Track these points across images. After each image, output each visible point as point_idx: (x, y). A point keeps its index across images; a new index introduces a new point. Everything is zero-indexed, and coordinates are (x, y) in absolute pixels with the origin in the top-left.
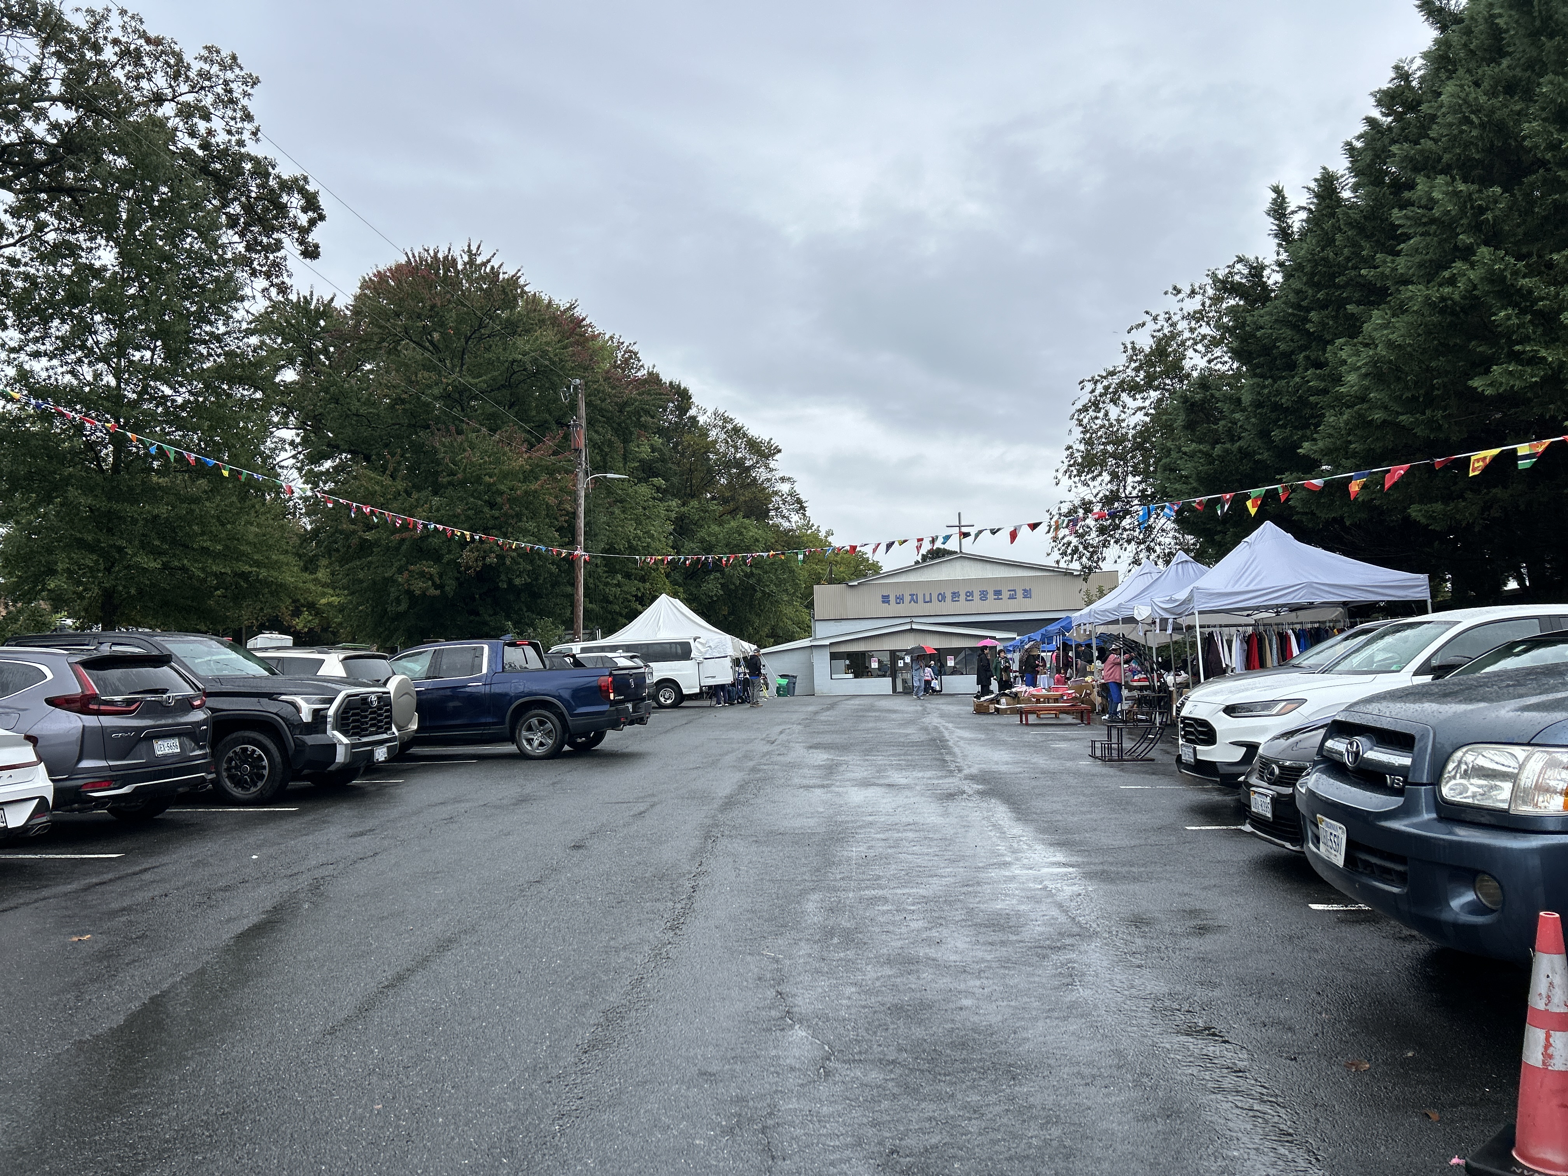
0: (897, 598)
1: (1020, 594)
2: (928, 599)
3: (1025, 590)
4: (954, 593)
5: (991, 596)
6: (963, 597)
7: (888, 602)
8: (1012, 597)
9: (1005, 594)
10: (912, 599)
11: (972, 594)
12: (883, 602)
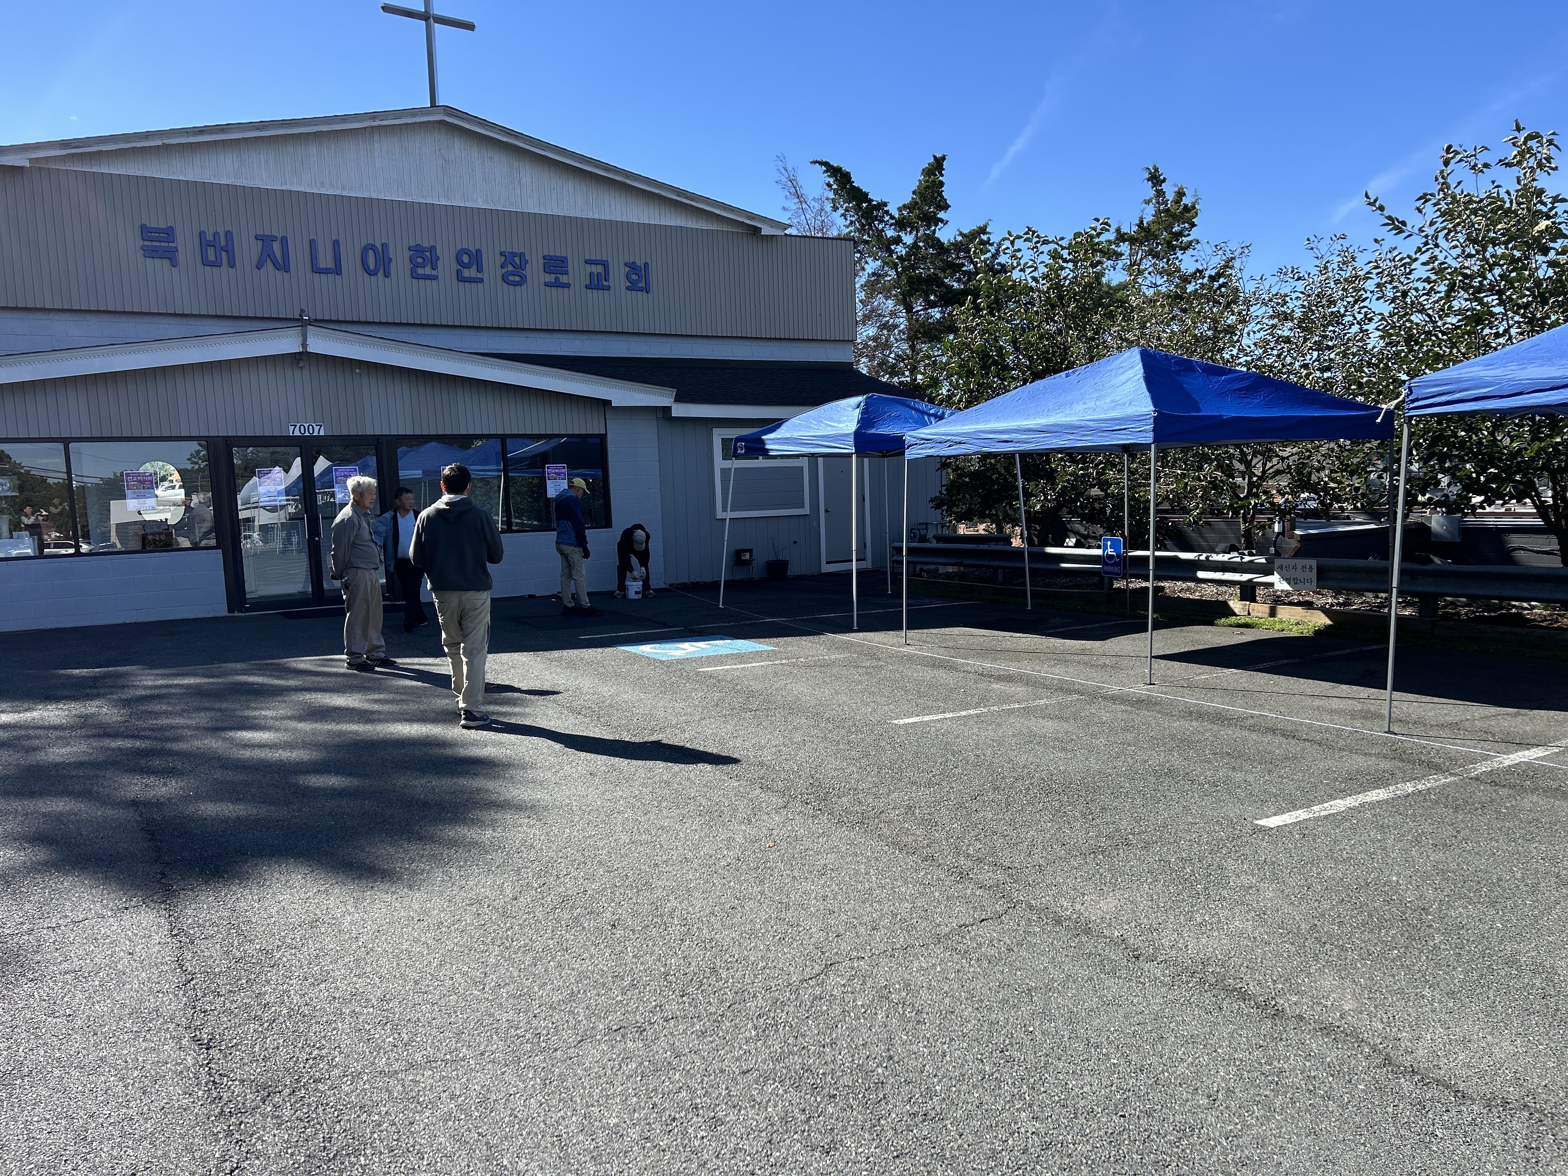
0: (205, 243)
1: (618, 277)
2: (326, 260)
3: (632, 267)
4: (417, 250)
5: (535, 272)
6: (447, 266)
7: (170, 256)
8: (597, 283)
9: (577, 274)
10: (266, 257)
11: (476, 258)
12: (151, 253)
